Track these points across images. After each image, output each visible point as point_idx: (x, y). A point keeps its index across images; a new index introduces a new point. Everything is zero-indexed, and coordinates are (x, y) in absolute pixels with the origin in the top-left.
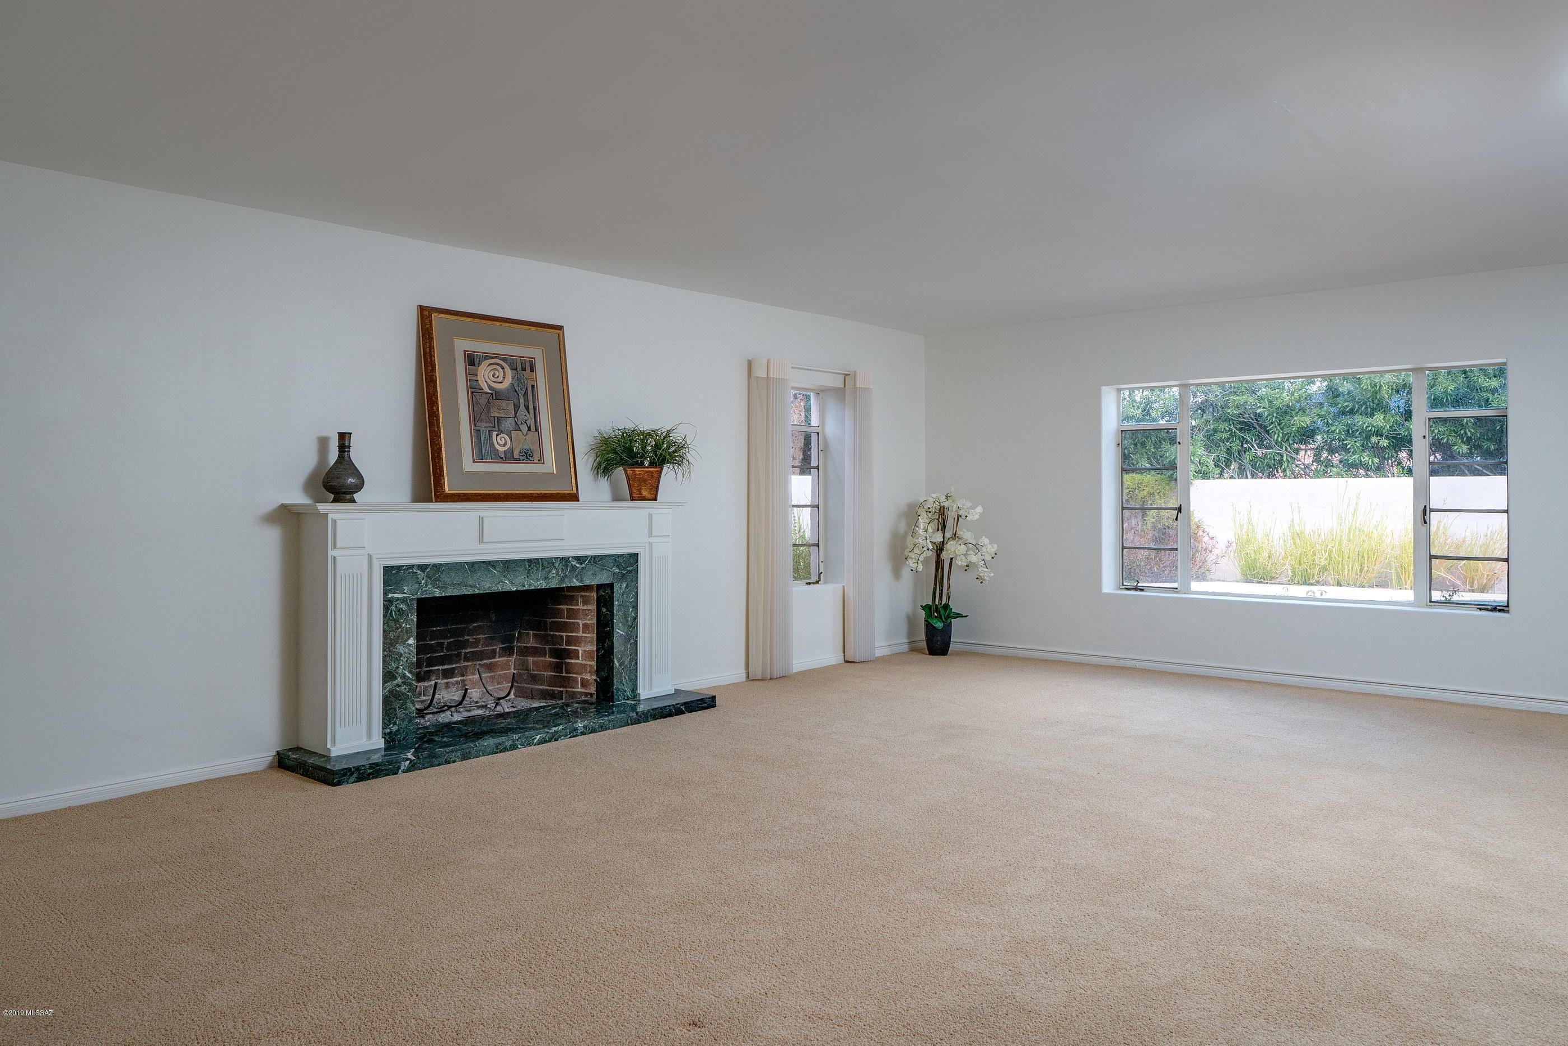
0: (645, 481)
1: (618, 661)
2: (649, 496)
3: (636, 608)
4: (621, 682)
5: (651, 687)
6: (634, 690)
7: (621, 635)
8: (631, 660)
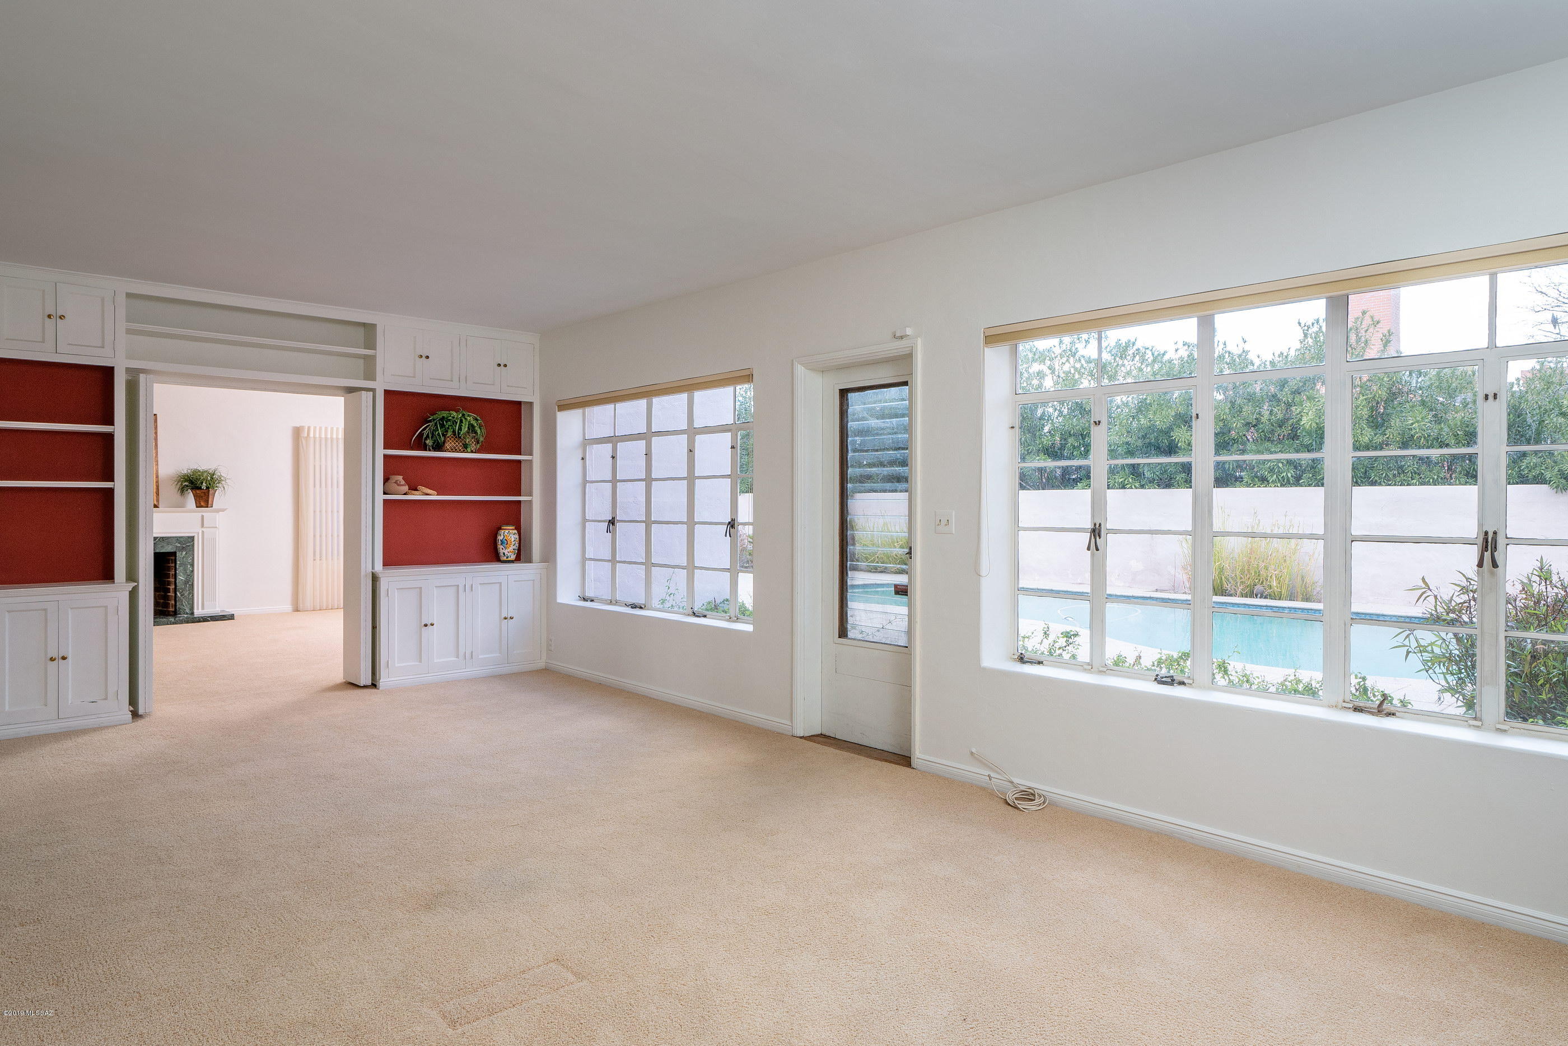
0: (202, 497)
1: (180, 593)
2: (204, 506)
3: (192, 565)
4: (182, 604)
5: (203, 608)
6: (192, 608)
7: (182, 580)
8: (189, 594)
